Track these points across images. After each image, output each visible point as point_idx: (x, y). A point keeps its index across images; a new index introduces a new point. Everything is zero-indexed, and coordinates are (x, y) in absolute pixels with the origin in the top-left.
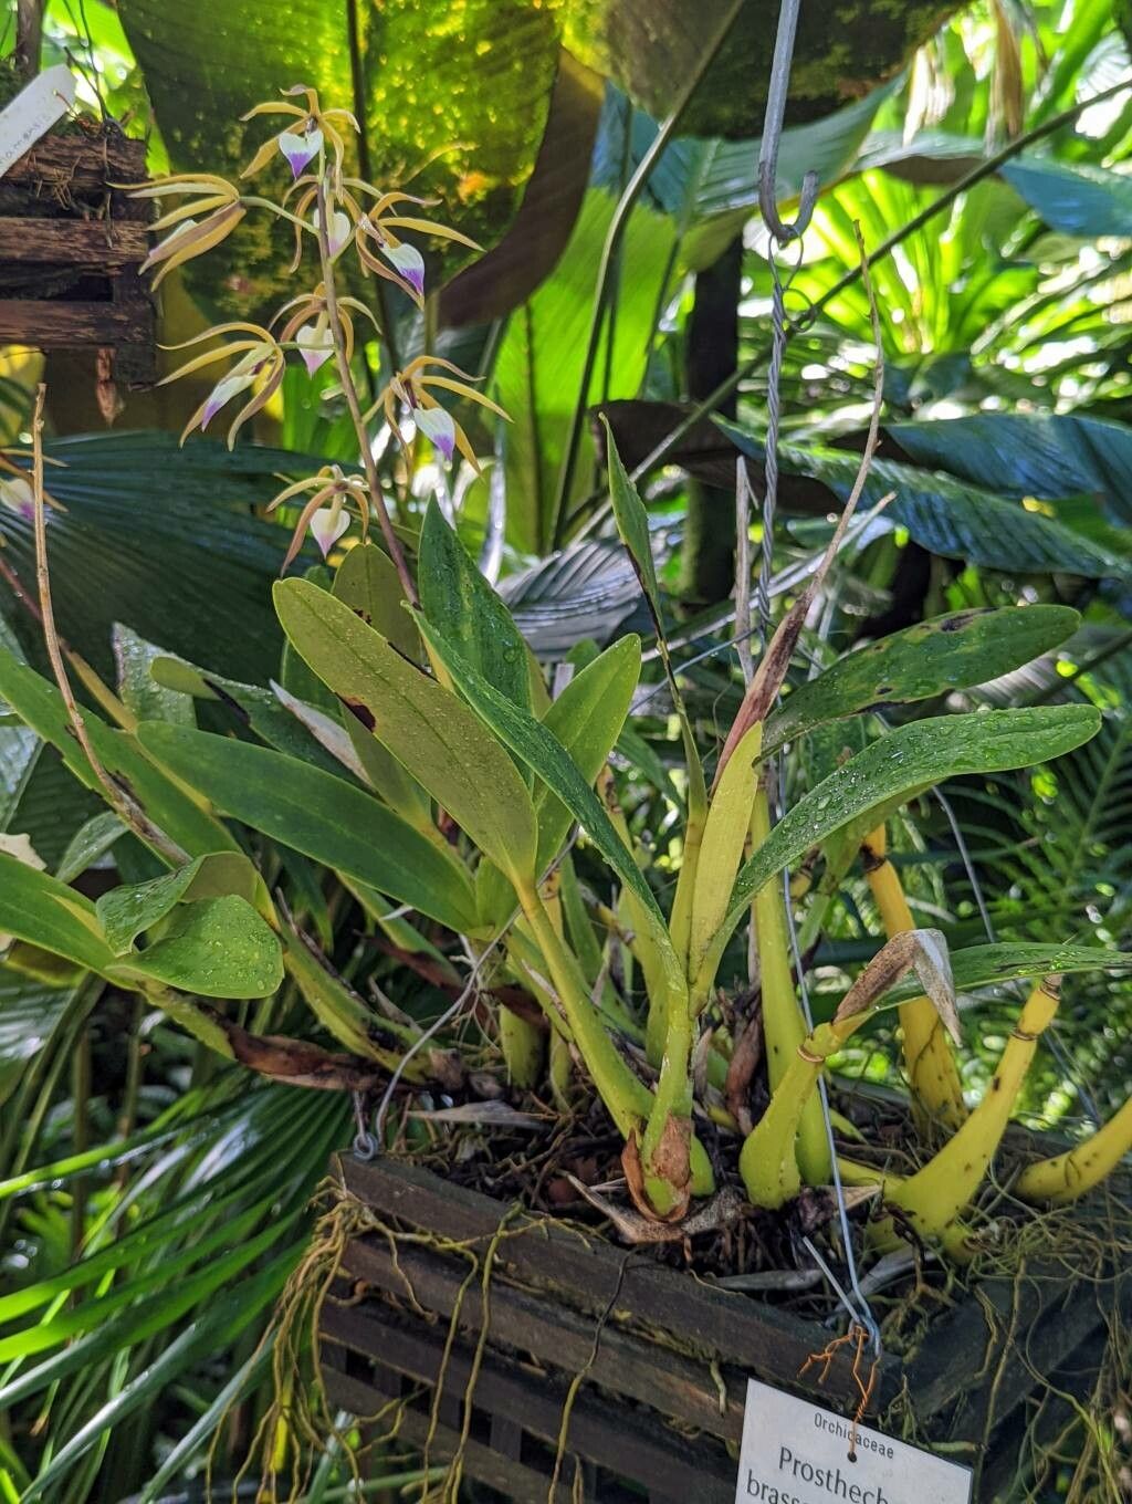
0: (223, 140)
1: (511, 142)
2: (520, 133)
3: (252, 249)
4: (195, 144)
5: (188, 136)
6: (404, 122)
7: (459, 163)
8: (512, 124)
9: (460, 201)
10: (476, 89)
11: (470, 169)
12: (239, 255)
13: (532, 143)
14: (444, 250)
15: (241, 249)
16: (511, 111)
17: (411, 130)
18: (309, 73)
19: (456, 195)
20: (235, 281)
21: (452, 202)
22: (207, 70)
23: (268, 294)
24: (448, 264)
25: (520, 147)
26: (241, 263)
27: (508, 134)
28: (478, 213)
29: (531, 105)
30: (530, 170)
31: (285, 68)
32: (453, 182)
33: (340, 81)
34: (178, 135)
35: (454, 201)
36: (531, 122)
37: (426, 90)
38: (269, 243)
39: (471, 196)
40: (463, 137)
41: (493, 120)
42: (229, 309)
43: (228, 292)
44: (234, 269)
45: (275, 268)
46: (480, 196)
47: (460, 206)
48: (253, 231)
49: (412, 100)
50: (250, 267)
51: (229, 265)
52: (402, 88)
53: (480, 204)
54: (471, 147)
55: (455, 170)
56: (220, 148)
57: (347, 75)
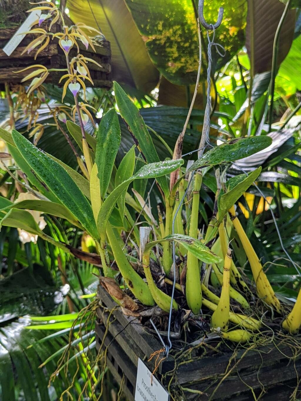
0: (157, 26)
1: (239, 17)
2: (241, 13)
3: (173, 55)
4: (148, 28)
5: (146, 26)
6: (209, 15)
7: (228, 24)
8: (239, 11)
9: (230, 36)
10: (227, 3)
11: (231, 26)
12: (169, 57)
13: (245, 16)
14: (229, 50)
15: (170, 55)
16: (238, 8)
17: (212, 17)
18: (180, 5)
19: (229, 34)
20: (170, 64)
21: (228, 36)
22: (150, 8)
23: (179, 67)
24: (231, 54)
25: (242, 18)
26: (170, 59)
27: (238, 14)
28: (236, 39)
29: (243, 5)
30: (245, 24)
31: (173, 5)
32: (228, 30)
33: (190, 6)
34: (142, 26)
35: (229, 36)
36: (244, 10)
37: (214, 5)
38: (177, 53)
39: (233, 34)
40: (227, 17)
41: (234, 11)
42: (169, 71)
43: (168, 67)
44: (169, 61)
45: (180, 60)
46: (236, 33)
47: (231, 37)
48: (172, 50)
49: (210, 8)
50: (173, 60)
51: (167, 60)
52: (207, 5)
53: (236, 36)
54: (230, 19)
55: (227, 27)
56: (156, 28)
57: (191, 4)
